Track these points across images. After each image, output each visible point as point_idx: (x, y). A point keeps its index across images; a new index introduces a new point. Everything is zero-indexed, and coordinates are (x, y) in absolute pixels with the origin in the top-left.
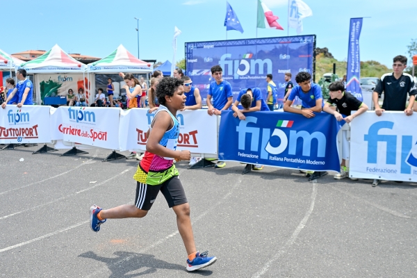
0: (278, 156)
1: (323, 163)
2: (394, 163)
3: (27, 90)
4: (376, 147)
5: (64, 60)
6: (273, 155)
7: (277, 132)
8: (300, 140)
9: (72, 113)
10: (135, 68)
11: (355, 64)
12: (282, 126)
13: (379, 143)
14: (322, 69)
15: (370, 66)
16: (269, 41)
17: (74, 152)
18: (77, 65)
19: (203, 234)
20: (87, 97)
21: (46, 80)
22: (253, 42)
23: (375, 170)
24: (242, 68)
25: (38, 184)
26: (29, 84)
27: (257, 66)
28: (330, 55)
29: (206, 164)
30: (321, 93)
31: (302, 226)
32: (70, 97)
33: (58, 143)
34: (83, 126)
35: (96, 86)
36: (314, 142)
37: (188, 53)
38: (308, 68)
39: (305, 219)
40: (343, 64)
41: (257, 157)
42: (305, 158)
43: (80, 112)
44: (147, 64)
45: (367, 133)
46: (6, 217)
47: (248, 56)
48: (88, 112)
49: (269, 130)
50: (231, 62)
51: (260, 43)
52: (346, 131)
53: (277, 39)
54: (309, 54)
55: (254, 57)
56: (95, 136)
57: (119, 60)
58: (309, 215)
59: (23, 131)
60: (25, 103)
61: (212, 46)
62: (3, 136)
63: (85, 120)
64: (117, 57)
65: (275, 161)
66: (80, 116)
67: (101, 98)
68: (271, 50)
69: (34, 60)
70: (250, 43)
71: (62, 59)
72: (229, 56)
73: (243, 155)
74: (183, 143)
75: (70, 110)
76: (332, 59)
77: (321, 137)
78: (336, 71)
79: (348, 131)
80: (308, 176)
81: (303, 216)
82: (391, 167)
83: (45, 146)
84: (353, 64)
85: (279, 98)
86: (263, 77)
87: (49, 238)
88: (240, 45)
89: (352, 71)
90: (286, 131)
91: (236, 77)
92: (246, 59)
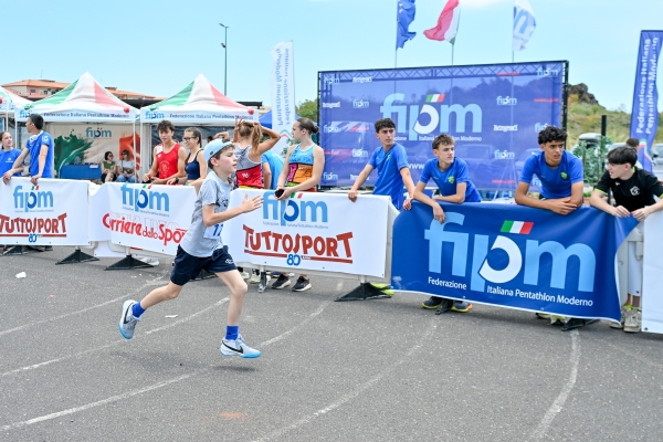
0: (503, 286)
1: (589, 303)
3: (44, 150)
5: (99, 99)
6: (494, 285)
7: (502, 242)
8: (546, 259)
9: (128, 194)
10: (226, 116)
11: (646, 118)
12: (512, 231)
14: (576, 125)
16: (476, 71)
17: (130, 263)
18: (122, 109)
19: (379, 412)
21: (65, 134)
22: (446, 73)
24: (424, 119)
25: (78, 316)
27: (453, 116)
28: (592, 97)
29: (367, 292)
31: (556, 409)
32: (107, 166)
33: (100, 246)
34: (146, 218)
36: (573, 263)
37: (323, 91)
39: (562, 397)
40: (616, 116)
41: (464, 287)
42: (556, 292)
43: (143, 193)
44: (247, 109)
46: (36, 366)
47: (435, 98)
48: (157, 194)
51: (461, 74)
52: (635, 243)
53: (493, 68)
55: (446, 100)
56: (167, 236)
57: (197, 101)
58: (568, 391)
61: (368, 79)
62: (4, 232)
63: (151, 207)
64: (192, 96)
65: (498, 295)
66: (142, 200)
68: (474, 86)
69: (50, 97)
70: (440, 74)
71: (96, 98)
73: (438, 282)
74: (325, 255)
75: (124, 189)
76: (595, 106)
78: (607, 133)
79: (639, 244)
81: (558, 392)
83: (78, 252)
84: (641, 118)
85: (494, 178)
86: (463, 138)
87: (115, 403)
88: (421, 78)
89: (639, 131)
90: (519, 240)
91: (413, 137)
92: (433, 105)
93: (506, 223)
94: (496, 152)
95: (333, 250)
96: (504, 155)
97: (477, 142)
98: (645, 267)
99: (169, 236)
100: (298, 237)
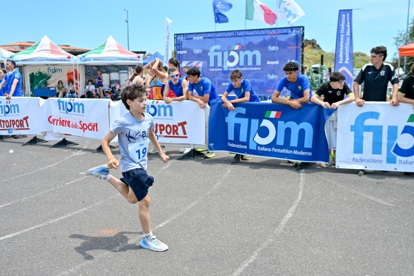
0: (266, 146)
1: (310, 154)
2: (380, 153)
3: (16, 81)
4: (363, 137)
5: (53, 52)
6: (261, 146)
7: (266, 123)
8: (288, 131)
9: (61, 104)
10: (124, 59)
11: (344, 55)
12: (270, 117)
13: (365, 134)
14: (310, 61)
15: (357, 58)
16: (257, 33)
17: (64, 143)
18: (66, 56)
19: (193, 224)
20: (77, 88)
21: (35, 71)
22: (242, 34)
23: (361, 160)
24: (231, 59)
25: (28, 175)
26: (17, 75)
27: (246, 57)
28: (318, 46)
29: (195, 154)
30: (309, 84)
31: (289, 215)
32: (59, 89)
33: (48, 134)
34: (73, 117)
35: (86, 78)
36: (302, 132)
37: (177, 45)
38: (297, 59)
39: (293, 208)
40: (330, 56)
41: (246, 147)
42: (293, 148)
43: (70, 103)
44: (136, 55)
45: (354, 124)
47: (237, 47)
48: (77, 104)
49: (258, 120)
50: (221, 53)
51: (249, 34)
52: (333, 121)
53: (266, 31)
54: (297, 45)
55: (243, 49)
56: (84, 127)
57: (109, 51)
58: (297, 204)
59: (13, 122)
60: (14, 95)
61: (201, 38)
63: (75, 111)
64: (106, 49)
65: (263, 151)
66: (69, 107)
67: (91, 90)
68: (260, 41)
69: (23, 51)
70: (239, 34)
71: (51, 50)
72: (218, 47)
73: (233, 145)
75: (59, 101)
76: (320, 50)
77: (308, 128)
78: (324, 63)
79: (335, 122)
80: (296, 165)
81: (291, 205)
82: (377, 157)
83: (35, 137)
84: (341, 56)
85: (268, 89)
86: (251, 69)
87: (38, 229)
88: (229, 37)
89: (340, 62)
90: (274, 121)
91: (226, 68)
92: (235, 51)
93: (268, 112)
94: (269, 75)
95: (176, 131)
96: (272, 77)
97: (258, 70)
98: (338, 134)
99: (85, 127)
100: (157, 125)
